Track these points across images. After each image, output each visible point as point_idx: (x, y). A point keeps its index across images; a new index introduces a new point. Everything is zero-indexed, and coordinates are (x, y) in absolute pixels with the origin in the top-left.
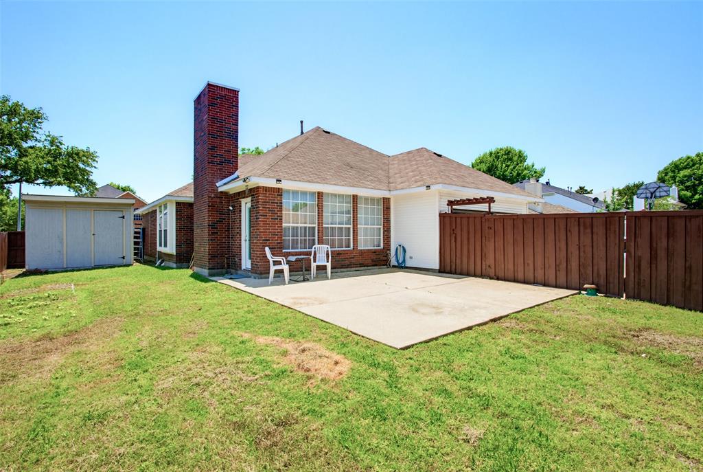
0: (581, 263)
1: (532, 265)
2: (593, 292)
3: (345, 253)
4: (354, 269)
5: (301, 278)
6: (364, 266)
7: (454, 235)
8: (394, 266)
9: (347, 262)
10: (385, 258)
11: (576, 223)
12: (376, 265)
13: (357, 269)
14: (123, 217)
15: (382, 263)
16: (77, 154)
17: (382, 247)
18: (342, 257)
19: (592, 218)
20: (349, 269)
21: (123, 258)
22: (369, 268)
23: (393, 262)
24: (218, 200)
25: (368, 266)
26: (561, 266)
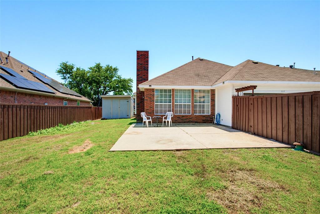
0: (296, 128)
1: (270, 126)
2: (299, 148)
3: (186, 116)
4: (192, 124)
5: (156, 126)
6: (198, 123)
7: (237, 108)
8: (216, 124)
9: (187, 120)
10: (211, 120)
11: (294, 100)
12: (205, 123)
13: (193, 124)
14: (128, 102)
15: (209, 122)
16: (125, 81)
17: (210, 114)
18: (185, 118)
19: (303, 96)
20: (188, 124)
21: (128, 116)
22: (201, 124)
23: (215, 122)
24: (140, 94)
25: (200, 123)
26: (285, 129)
